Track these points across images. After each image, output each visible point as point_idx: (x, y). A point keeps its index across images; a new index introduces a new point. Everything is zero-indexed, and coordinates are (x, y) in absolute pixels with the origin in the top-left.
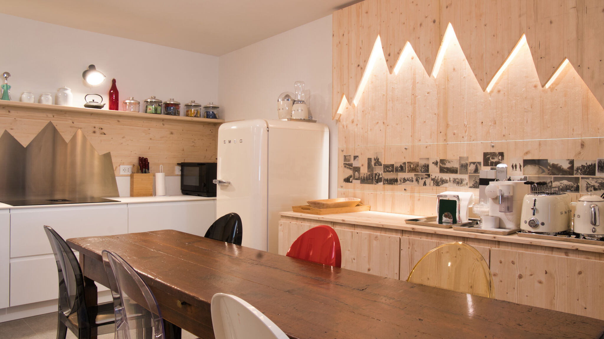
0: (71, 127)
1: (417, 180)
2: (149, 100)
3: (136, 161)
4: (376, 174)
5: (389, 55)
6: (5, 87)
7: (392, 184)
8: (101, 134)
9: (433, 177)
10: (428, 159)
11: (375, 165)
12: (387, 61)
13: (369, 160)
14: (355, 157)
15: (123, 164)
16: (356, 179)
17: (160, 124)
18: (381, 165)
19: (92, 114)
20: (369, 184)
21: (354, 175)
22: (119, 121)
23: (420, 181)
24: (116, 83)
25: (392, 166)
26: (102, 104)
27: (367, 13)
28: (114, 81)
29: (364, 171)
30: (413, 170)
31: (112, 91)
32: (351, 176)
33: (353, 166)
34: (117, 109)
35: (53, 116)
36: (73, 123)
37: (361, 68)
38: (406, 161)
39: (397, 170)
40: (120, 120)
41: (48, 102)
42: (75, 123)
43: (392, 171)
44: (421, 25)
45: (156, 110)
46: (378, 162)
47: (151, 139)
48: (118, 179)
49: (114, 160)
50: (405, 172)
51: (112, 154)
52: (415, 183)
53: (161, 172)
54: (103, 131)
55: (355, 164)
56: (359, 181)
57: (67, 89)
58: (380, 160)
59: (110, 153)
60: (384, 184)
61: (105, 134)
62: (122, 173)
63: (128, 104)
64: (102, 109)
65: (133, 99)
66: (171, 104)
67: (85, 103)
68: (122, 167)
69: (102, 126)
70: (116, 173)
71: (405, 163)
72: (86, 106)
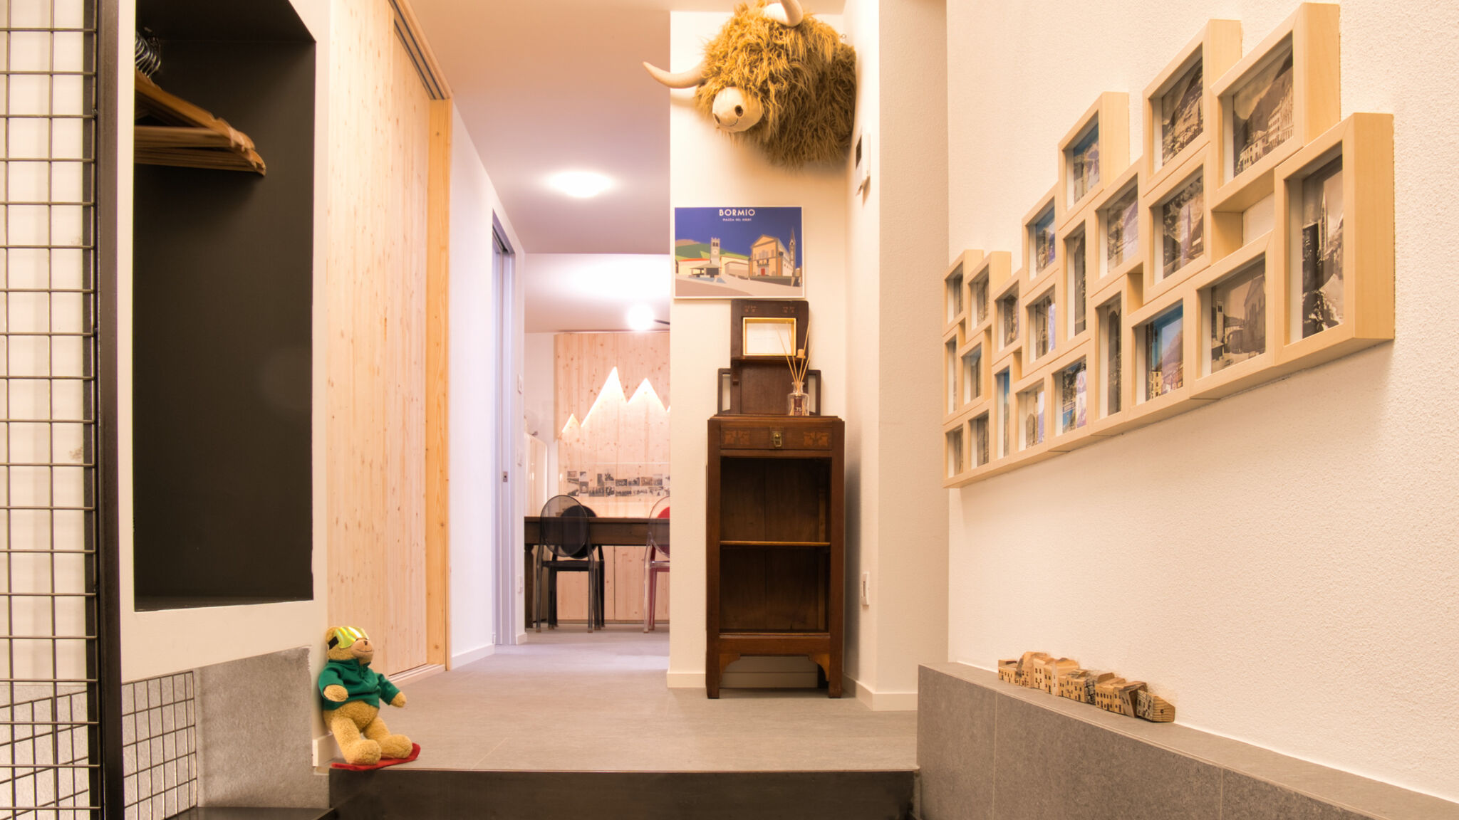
1: (651, 492)
4: (607, 488)
5: (627, 387)
7: (625, 495)
9: (666, 489)
10: (661, 475)
11: (606, 480)
12: (624, 392)
13: (600, 476)
14: (582, 473)
16: (584, 493)
18: (613, 480)
20: (599, 496)
21: (581, 490)
23: (654, 492)
25: (626, 480)
27: (602, 345)
29: (594, 485)
30: (645, 484)
32: (577, 491)
33: (580, 480)
37: (594, 394)
38: (640, 476)
39: (630, 484)
43: (626, 485)
44: (659, 369)
46: (609, 477)
50: (639, 485)
52: (649, 494)
55: (582, 479)
56: (587, 495)
58: (611, 476)
60: (616, 496)
71: (638, 478)
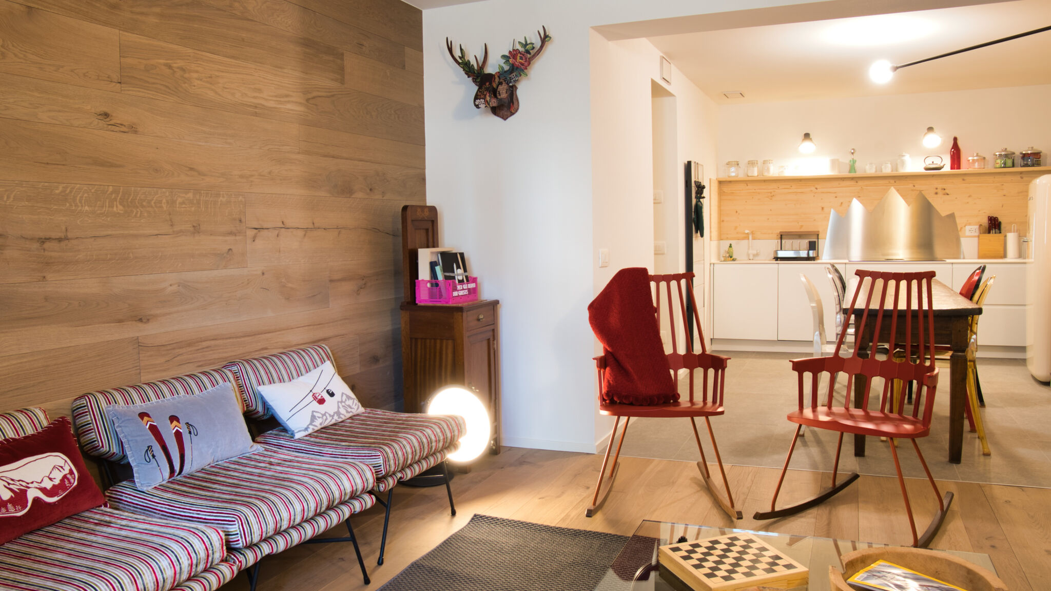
0: (912, 190)
2: (997, 154)
3: (985, 222)
6: (852, 162)
8: (944, 194)
15: (970, 224)
17: (1018, 178)
19: (933, 176)
22: (963, 180)
24: (958, 141)
26: (942, 165)
28: (955, 139)
31: (953, 150)
34: (959, 168)
35: (895, 182)
36: (914, 186)
40: (965, 178)
41: (887, 170)
42: (916, 186)
45: (1005, 164)
47: (1004, 195)
48: (963, 240)
49: (958, 221)
51: (956, 214)
53: (1014, 232)
54: (947, 191)
57: (903, 156)
59: (953, 213)
61: (948, 194)
62: (968, 233)
63: (971, 161)
64: (942, 170)
65: (977, 155)
66: (1028, 154)
67: (924, 166)
68: (968, 228)
69: (944, 186)
70: (961, 234)
72: (927, 169)
